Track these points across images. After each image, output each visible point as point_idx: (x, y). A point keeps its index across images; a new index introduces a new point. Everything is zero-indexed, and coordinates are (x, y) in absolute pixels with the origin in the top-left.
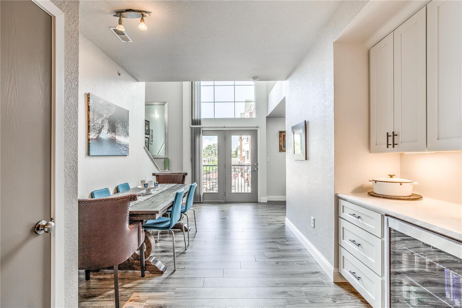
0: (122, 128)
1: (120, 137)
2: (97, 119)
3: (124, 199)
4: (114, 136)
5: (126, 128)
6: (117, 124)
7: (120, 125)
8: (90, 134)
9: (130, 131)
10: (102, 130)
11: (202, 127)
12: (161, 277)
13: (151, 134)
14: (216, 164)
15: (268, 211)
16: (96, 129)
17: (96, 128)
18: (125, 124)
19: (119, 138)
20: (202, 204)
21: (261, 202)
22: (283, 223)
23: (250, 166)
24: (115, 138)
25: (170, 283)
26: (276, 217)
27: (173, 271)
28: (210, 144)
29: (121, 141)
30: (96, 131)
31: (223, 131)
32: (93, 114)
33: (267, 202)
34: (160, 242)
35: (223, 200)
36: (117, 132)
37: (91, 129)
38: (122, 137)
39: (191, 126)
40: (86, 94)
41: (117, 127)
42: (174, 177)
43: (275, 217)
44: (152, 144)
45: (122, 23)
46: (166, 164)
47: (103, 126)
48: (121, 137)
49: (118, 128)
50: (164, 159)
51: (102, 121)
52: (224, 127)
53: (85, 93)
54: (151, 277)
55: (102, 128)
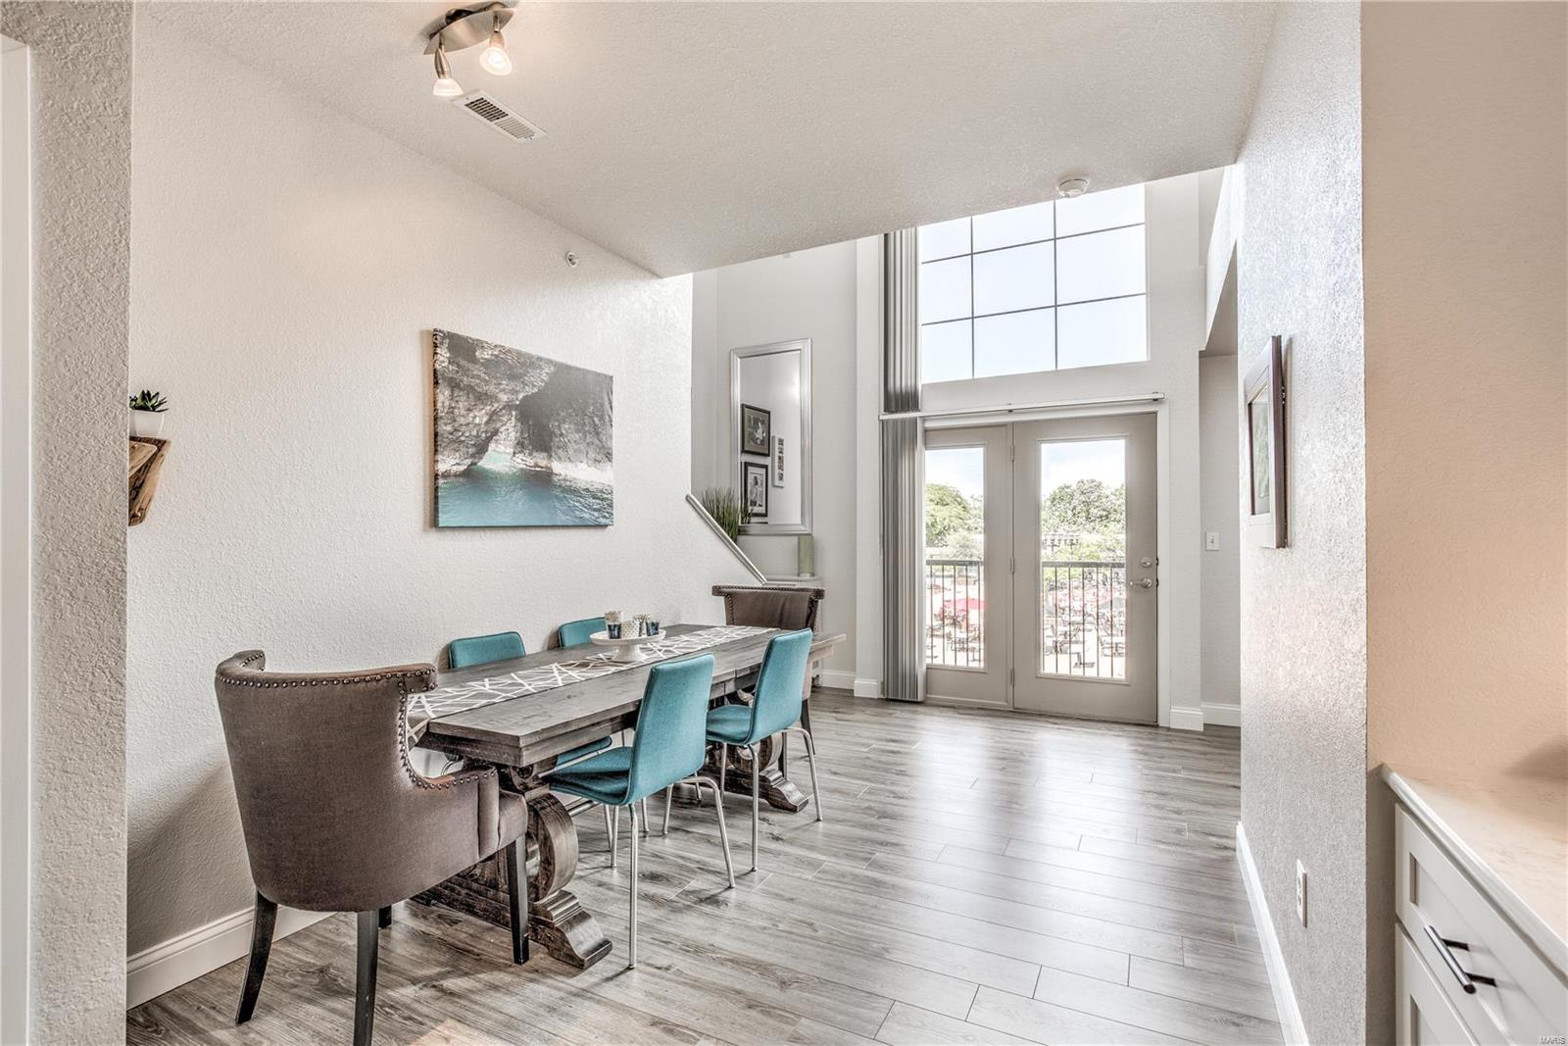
0: (581, 435)
1: (570, 465)
2: (469, 410)
3: (375, 683)
4: (543, 463)
5: (598, 434)
6: (557, 424)
7: (572, 426)
8: (440, 457)
9: (616, 445)
10: (492, 446)
11: (924, 419)
12: (569, 981)
13: (777, 454)
14: (975, 559)
15: (1183, 774)
16: (463, 442)
17: (463, 438)
18: (596, 419)
19: (567, 468)
20: (920, 709)
21: (1172, 727)
22: (1226, 848)
23: (1120, 566)
24: (550, 469)
25: (575, 1018)
26: (1210, 809)
27: (621, 970)
28: (1068, 484)
29: (575, 479)
30: (464, 450)
31: (1003, 429)
32: (453, 394)
33: (1201, 729)
34: (673, 835)
35: (1007, 701)
36: (559, 448)
37: (443, 442)
38: (583, 466)
39: (881, 418)
40: (428, 331)
41: (557, 431)
42: (784, 604)
43: (1201, 808)
44: (782, 487)
45: (446, 69)
46: (802, 554)
47: (496, 432)
48: (576, 466)
49: (562, 435)
50: (796, 538)
51: (491, 417)
52: (1010, 411)
53: (422, 332)
54: (542, 973)
55: (489, 440)
